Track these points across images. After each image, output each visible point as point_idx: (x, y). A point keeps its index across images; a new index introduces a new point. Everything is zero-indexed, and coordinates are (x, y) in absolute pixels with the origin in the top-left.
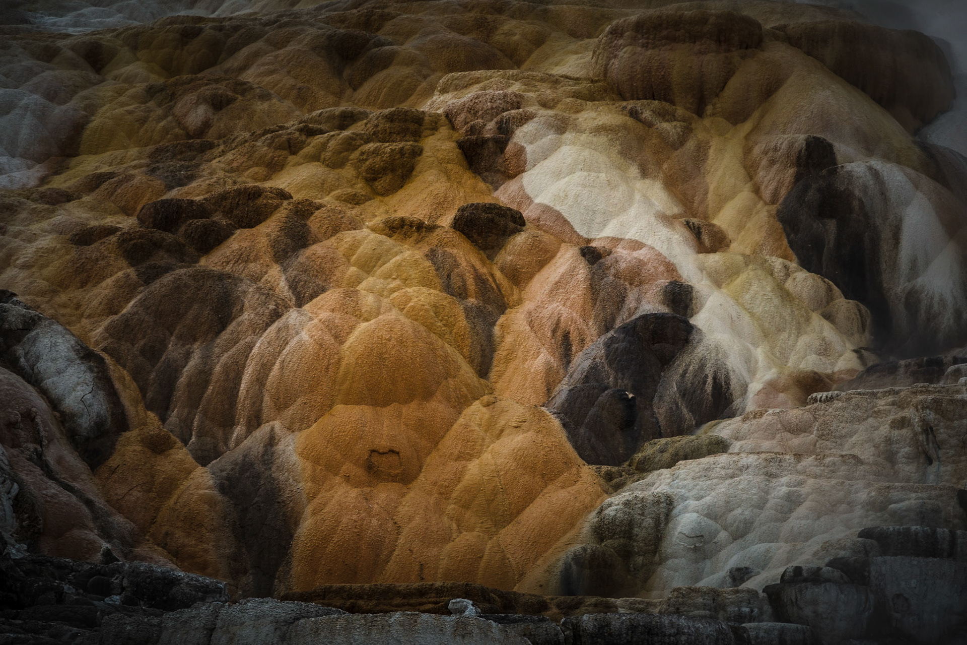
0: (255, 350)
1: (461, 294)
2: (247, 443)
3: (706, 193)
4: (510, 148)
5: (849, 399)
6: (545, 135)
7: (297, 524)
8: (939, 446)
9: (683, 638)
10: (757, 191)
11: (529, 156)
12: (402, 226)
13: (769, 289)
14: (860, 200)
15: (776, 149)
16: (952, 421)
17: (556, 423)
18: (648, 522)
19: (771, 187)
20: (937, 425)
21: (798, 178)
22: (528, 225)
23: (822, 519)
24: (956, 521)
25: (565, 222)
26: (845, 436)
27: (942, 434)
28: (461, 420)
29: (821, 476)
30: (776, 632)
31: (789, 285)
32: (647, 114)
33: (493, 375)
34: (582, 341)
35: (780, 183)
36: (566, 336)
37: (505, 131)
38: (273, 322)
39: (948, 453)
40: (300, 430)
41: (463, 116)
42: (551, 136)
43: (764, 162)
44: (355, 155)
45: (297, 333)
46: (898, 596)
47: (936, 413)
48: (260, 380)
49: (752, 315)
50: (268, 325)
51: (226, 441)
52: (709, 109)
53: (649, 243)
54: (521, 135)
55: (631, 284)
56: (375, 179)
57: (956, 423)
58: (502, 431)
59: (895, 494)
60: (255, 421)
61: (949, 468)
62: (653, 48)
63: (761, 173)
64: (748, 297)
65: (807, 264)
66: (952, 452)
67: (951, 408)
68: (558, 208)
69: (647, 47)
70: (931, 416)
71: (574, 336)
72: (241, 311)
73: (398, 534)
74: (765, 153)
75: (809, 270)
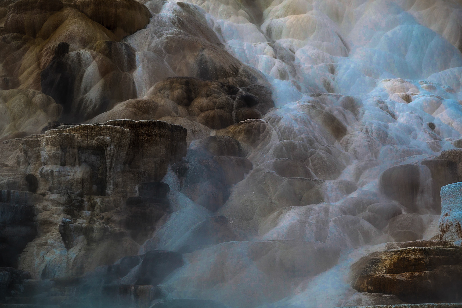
8: (30, 157)
10: (39, 65)
13: (22, 102)
14: (70, 65)
15: (49, 48)
16: (33, 148)
19: (44, 63)
20: (28, 150)
21: (54, 58)
24: (24, 187)
26: (8, 156)
27: (30, 154)
32: (9, 39)
35: (47, 61)
39: (32, 161)
43: (45, 54)
47: (27, 145)
49: (11, 112)
52: (37, 35)
57: (35, 149)
61: (33, 166)
62: (19, 14)
63: (43, 57)
64: (13, 105)
66: (34, 160)
67: (32, 143)
70: (26, 147)
74: (46, 50)
75: (45, 93)
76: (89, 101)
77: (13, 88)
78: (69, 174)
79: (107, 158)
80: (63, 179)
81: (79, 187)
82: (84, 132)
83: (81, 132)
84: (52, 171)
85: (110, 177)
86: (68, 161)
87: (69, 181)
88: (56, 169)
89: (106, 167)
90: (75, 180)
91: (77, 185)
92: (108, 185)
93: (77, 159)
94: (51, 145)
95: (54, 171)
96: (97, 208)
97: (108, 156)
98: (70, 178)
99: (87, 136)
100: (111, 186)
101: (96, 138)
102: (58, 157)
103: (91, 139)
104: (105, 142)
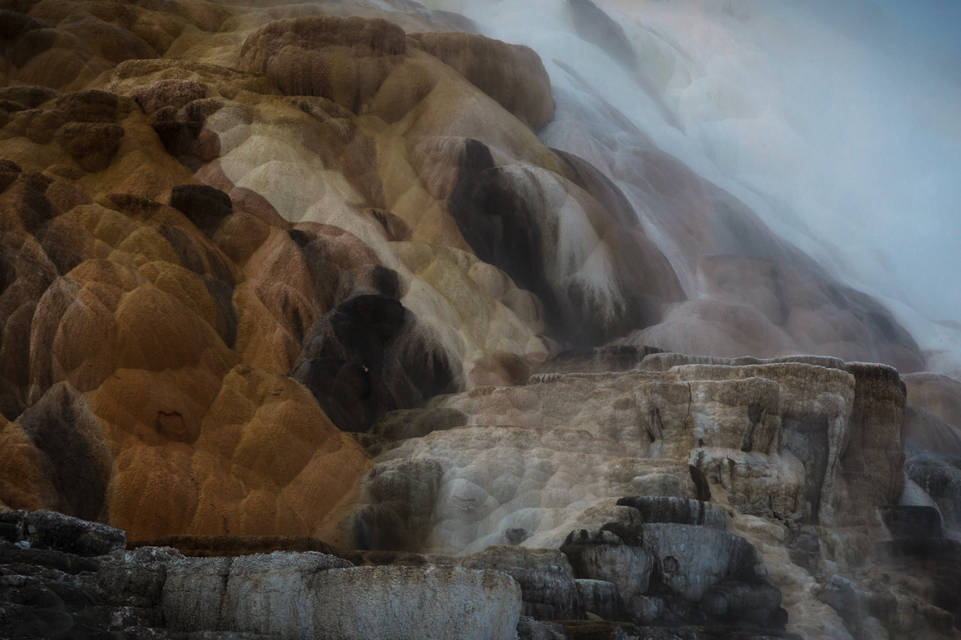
0: (37, 314)
1: (199, 269)
2: (43, 401)
3: (381, 186)
4: (203, 134)
5: (571, 381)
6: (236, 124)
7: (107, 478)
8: (662, 426)
9: (548, 592)
11: (223, 143)
12: (129, 203)
13: (458, 277)
14: (522, 200)
15: (438, 149)
16: (676, 404)
17: (307, 392)
18: (424, 485)
19: (437, 183)
20: (663, 408)
21: (461, 176)
22: (235, 207)
23: (574, 487)
24: (690, 492)
25: (270, 207)
26: (570, 414)
27: (667, 416)
28: (225, 387)
29: (563, 449)
30: (591, 588)
31: (472, 273)
32: (316, 109)
33: (238, 345)
34: (310, 317)
35: (445, 179)
36: (296, 312)
37: (197, 118)
38: (45, 288)
39: (671, 432)
40: (88, 390)
41: (153, 101)
42: (241, 126)
43: (427, 160)
44: (59, 132)
45: (73, 300)
46: (668, 558)
47: (663, 396)
48: (47, 340)
49: (449, 299)
50: (42, 291)
51: (24, 397)
52: (365, 108)
53: (347, 229)
54: (213, 122)
55: (341, 267)
56: (82, 156)
57: (679, 406)
58: (263, 397)
59: (639, 468)
60: (47, 381)
61: (672, 445)
63: (426, 170)
64: (442, 283)
65: (484, 256)
66: (674, 432)
67: (675, 393)
68: (261, 193)
69: (306, 47)
70: (659, 399)
71: (302, 312)
72: (14, 277)
73: (198, 489)
74: (427, 152)
75: (485, 261)
77: (402, 238)
78: (768, 472)
79: (831, 443)
80: (755, 482)
81: (789, 503)
82: (799, 379)
83: (792, 380)
84: (732, 463)
85: (830, 486)
86: (758, 442)
87: (767, 488)
88: (740, 458)
89: (826, 462)
90: (783, 486)
91: (785, 500)
92: (823, 504)
93: (776, 439)
94: (722, 401)
95: (737, 461)
96: (840, 554)
97: (836, 439)
98: (769, 481)
99: (804, 389)
100: (829, 506)
101: (820, 396)
102: (742, 431)
103: (809, 398)
104: (837, 407)
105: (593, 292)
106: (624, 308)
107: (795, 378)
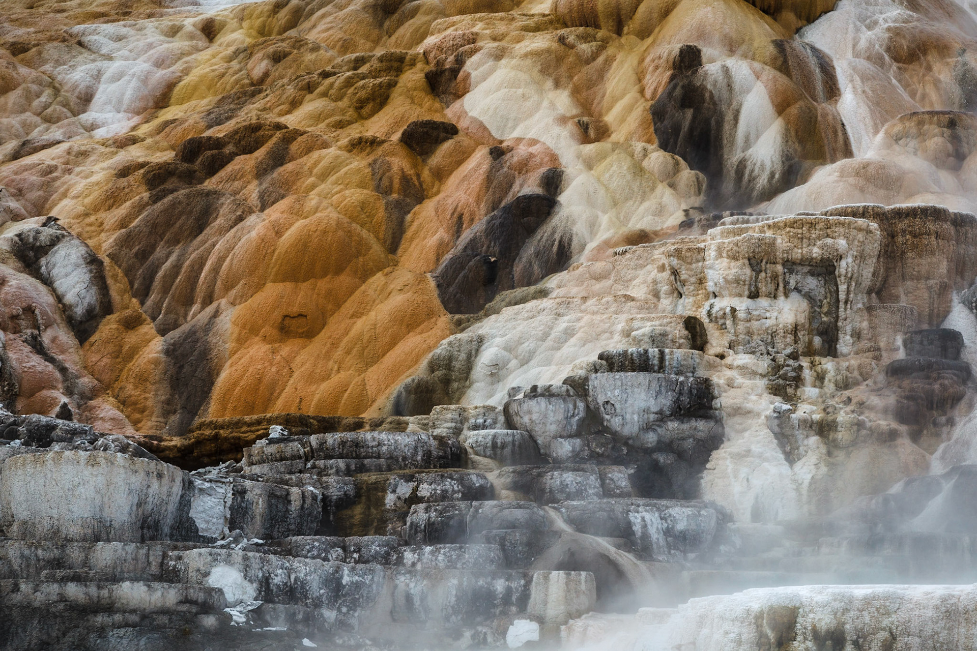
0: (217, 247)
1: (387, 192)
2: (199, 316)
3: (603, 96)
4: (461, 74)
5: (635, 252)
6: (486, 63)
7: (218, 374)
8: (683, 283)
10: (642, 92)
11: (473, 80)
12: (360, 143)
13: (625, 168)
14: (711, 92)
15: (660, 58)
16: (691, 264)
17: (432, 284)
18: (463, 356)
19: (652, 88)
20: (680, 268)
21: (672, 78)
22: (461, 133)
23: (586, 346)
24: (682, 341)
25: (485, 129)
26: (630, 280)
27: (684, 275)
28: (363, 288)
29: (597, 312)
31: (645, 163)
32: (571, 39)
33: (400, 251)
34: (472, 220)
35: (659, 83)
36: (460, 217)
37: (460, 62)
38: (235, 225)
40: (240, 304)
41: (434, 53)
42: (491, 63)
43: (651, 69)
44: (351, 90)
45: (249, 232)
46: (607, 402)
47: (678, 259)
48: (216, 270)
49: (607, 189)
50: (232, 227)
51: (185, 315)
52: (626, 29)
53: (542, 140)
54: (470, 64)
55: (519, 173)
56: (361, 108)
57: (694, 265)
58: (390, 293)
59: (636, 324)
60: (209, 299)
61: (691, 300)
63: (648, 77)
64: (607, 175)
65: (664, 146)
66: (692, 288)
68: (481, 119)
70: (675, 262)
71: (466, 217)
72: (216, 218)
73: (290, 377)
74: (653, 61)
75: (665, 150)
76: (758, 165)
77: (597, 140)
78: (768, 315)
79: (839, 282)
80: (755, 325)
81: (788, 340)
82: (795, 231)
83: (789, 232)
84: (734, 310)
85: (845, 319)
86: (764, 289)
87: (767, 329)
88: (742, 304)
89: (838, 301)
90: (781, 326)
91: (785, 337)
92: (841, 336)
93: (781, 285)
94: (728, 257)
95: (738, 309)
96: (830, 380)
97: (843, 278)
98: (768, 323)
99: (802, 238)
100: (848, 337)
101: (819, 243)
102: (744, 281)
103: (809, 245)
104: (837, 250)
105: (755, 164)
106: (777, 176)
107: (792, 230)
